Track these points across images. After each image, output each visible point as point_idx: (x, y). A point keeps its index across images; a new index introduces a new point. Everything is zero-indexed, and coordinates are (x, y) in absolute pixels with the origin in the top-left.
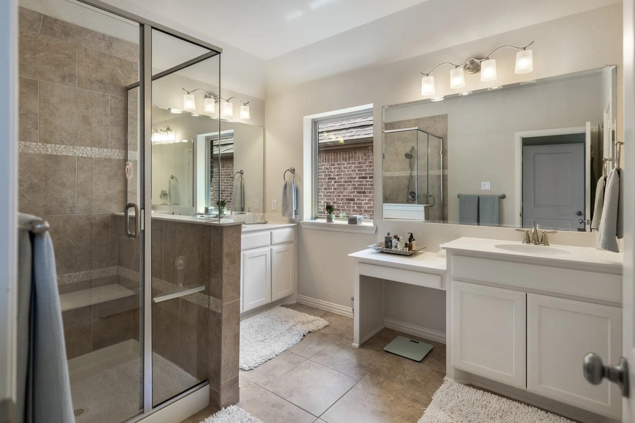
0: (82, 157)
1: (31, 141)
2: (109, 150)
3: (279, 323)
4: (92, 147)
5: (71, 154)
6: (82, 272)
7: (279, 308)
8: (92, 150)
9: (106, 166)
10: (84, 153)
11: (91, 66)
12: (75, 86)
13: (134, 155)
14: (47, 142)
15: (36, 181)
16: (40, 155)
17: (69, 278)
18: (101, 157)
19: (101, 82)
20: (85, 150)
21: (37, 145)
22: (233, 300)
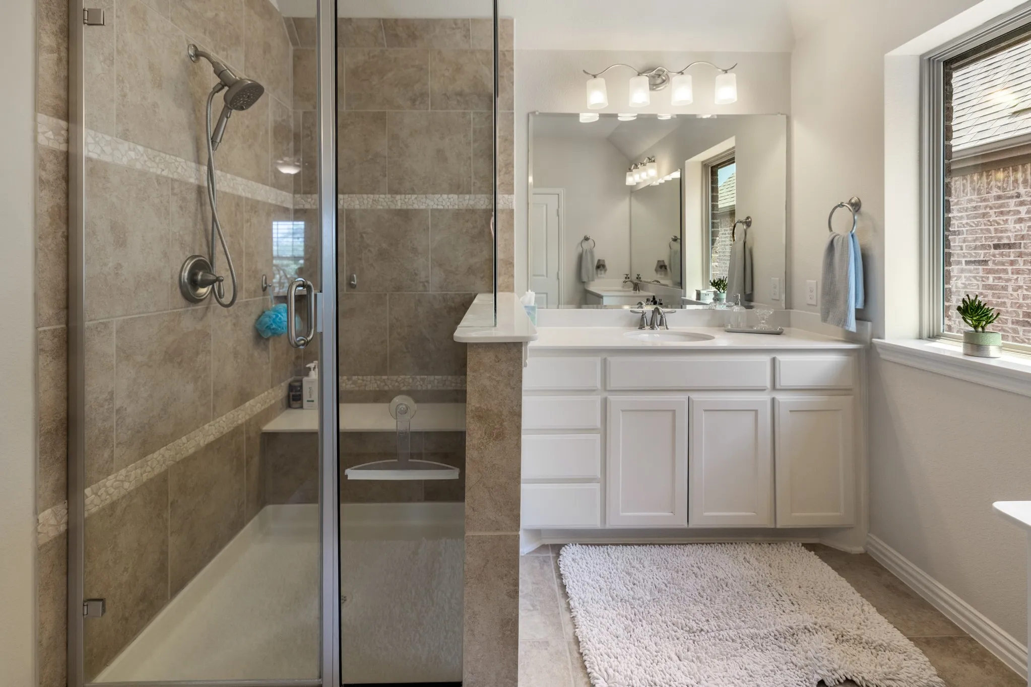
0: (437, 210)
1: (379, 193)
2: (472, 196)
3: (770, 596)
4: (448, 194)
5: (423, 207)
6: (436, 377)
7: (797, 549)
8: (449, 199)
9: (467, 221)
10: (439, 203)
11: (447, 74)
12: (427, 109)
13: (509, 200)
14: (397, 192)
15: (384, 246)
16: (389, 211)
17: (422, 383)
18: (461, 207)
19: (460, 94)
20: (440, 200)
21: (386, 197)
22: (497, 529)
